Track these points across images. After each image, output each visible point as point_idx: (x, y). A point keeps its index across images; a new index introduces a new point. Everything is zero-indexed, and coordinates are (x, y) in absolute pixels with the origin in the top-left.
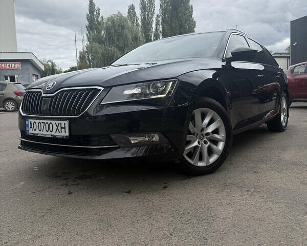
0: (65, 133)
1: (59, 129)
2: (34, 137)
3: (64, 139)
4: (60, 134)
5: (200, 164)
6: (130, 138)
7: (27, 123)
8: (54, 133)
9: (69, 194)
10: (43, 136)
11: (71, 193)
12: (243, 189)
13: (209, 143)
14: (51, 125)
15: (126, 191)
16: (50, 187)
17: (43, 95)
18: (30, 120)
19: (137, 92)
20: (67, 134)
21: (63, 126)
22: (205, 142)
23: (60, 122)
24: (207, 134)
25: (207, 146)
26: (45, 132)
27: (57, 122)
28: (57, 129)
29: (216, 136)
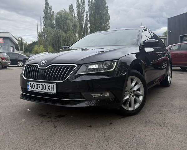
0: (54, 91)
1: (50, 88)
2: (33, 92)
3: (53, 94)
4: (51, 92)
5: (130, 109)
6: (92, 95)
7: (28, 84)
8: (46, 91)
9: (55, 127)
10: (39, 92)
11: (56, 127)
12: (157, 125)
13: (135, 97)
14: (45, 86)
15: (89, 126)
16: (42, 123)
17: (39, 68)
18: (30, 83)
19: (96, 67)
20: (55, 92)
21: (52, 87)
22: (133, 96)
23: (51, 84)
24: (134, 91)
25: (134, 98)
26: (40, 90)
27: (49, 84)
28: (49, 88)
29: (139, 92)
